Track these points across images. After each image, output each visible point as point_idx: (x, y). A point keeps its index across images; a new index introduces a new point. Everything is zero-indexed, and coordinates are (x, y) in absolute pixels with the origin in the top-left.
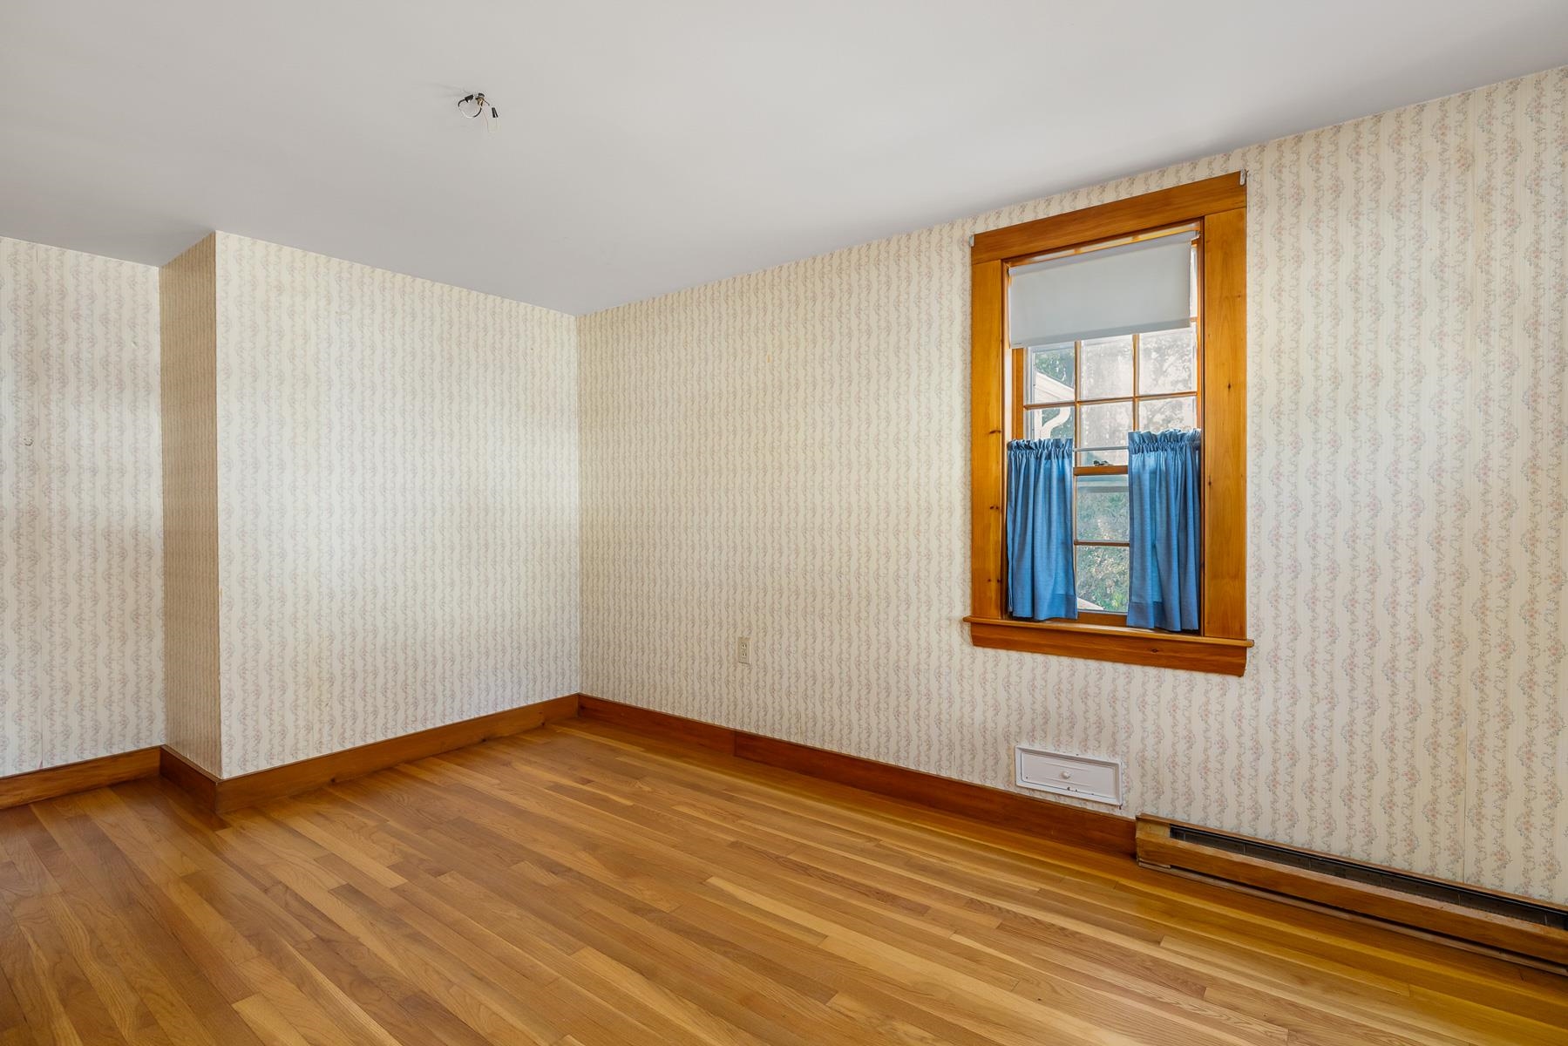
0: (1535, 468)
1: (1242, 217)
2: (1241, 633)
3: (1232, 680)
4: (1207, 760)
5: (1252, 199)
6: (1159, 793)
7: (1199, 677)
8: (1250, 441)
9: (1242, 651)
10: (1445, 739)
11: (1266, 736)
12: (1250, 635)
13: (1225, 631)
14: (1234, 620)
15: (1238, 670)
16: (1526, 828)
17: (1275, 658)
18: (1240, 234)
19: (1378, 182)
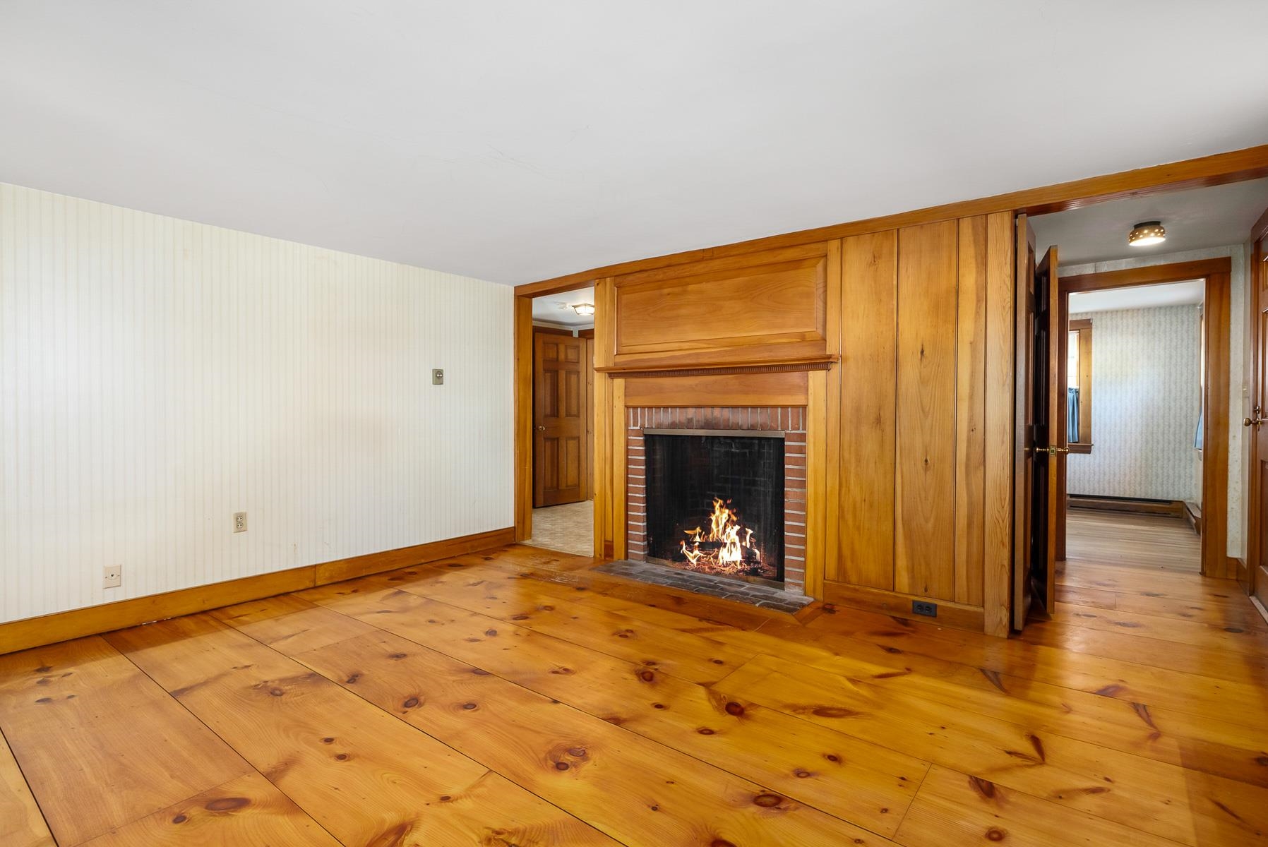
0: (1164, 399)
1: (1091, 331)
2: (1090, 443)
3: (1087, 455)
4: (1090, 478)
5: (1094, 327)
6: (1075, 489)
7: (1077, 455)
8: (1093, 391)
9: (1090, 447)
10: (1144, 466)
11: (1097, 469)
12: (1092, 443)
13: (1086, 442)
14: (1088, 438)
15: (1089, 452)
16: (1162, 484)
17: (1099, 449)
18: (1090, 335)
19: (1128, 327)
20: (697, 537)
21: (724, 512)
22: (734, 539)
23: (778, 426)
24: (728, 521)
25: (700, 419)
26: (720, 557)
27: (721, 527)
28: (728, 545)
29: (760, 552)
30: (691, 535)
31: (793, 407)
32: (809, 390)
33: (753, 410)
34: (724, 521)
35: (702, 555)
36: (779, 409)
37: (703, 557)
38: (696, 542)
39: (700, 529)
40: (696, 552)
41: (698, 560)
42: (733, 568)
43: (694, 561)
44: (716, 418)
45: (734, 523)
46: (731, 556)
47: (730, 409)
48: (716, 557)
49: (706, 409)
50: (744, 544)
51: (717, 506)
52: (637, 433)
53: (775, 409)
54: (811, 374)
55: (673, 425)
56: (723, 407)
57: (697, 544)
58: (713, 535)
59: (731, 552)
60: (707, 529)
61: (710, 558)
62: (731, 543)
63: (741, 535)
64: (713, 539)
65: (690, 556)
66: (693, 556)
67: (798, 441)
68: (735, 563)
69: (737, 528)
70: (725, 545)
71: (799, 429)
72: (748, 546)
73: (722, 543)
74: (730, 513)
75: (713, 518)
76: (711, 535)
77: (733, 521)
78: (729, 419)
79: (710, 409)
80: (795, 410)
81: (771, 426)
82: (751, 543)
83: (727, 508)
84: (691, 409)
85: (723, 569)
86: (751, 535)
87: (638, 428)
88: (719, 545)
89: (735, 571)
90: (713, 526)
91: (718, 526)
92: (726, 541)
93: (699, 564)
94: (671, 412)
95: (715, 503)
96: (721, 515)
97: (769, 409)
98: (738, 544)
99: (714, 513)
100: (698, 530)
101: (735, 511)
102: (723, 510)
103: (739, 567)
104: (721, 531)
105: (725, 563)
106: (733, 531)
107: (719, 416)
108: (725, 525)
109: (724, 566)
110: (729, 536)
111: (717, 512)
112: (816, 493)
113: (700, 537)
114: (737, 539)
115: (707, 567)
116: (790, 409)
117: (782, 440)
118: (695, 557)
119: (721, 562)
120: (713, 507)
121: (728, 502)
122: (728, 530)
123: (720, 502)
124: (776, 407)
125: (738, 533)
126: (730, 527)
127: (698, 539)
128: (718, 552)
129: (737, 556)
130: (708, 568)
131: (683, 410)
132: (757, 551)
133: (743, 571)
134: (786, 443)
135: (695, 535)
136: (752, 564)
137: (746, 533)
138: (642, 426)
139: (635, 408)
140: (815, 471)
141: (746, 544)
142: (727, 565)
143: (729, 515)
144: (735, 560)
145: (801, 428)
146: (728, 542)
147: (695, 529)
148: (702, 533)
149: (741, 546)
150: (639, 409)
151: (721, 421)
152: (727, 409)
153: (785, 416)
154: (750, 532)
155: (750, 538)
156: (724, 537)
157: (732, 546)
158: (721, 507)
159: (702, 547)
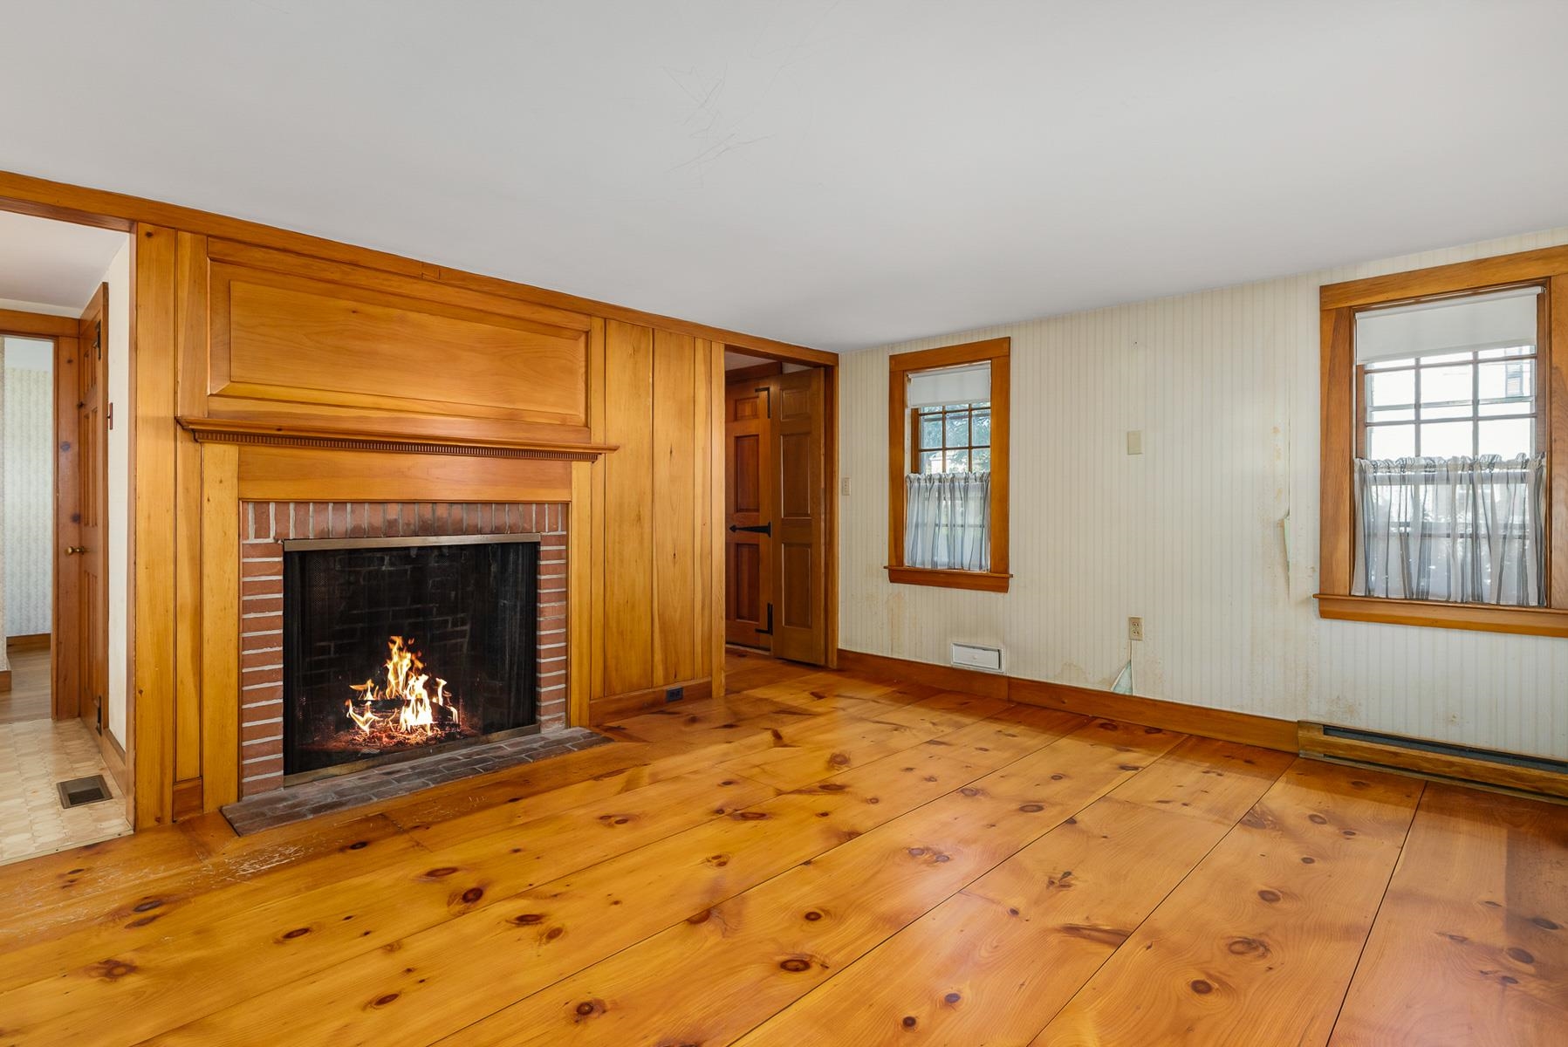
20: (369, 694)
21: (406, 657)
22: (420, 694)
23: (532, 528)
24: (411, 669)
25: (412, 521)
26: (402, 720)
27: (402, 678)
28: (413, 703)
29: (458, 711)
30: (360, 692)
31: (550, 503)
32: (573, 483)
33: (500, 507)
34: (405, 669)
35: (377, 718)
36: (534, 507)
37: (378, 722)
38: (367, 701)
39: (373, 682)
40: (368, 715)
41: (371, 726)
42: (421, 734)
43: (366, 728)
44: (439, 519)
45: (419, 672)
46: (418, 718)
47: (464, 505)
48: (397, 721)
49: (422, 505)
50: (434, 700)
51: (395, 649)
52: (267, 551)
53: (528, 506)
54: (575, 464)
55: (356, 532)
56: (452, 503)
57: (369, 703)
58: (391, 691)
59: (418, 712)
60: (382, 683)
61: (388, 723)
62: (417, 700)
63: (430, 687)
64: (390, 696)
65: (360, 721)
66: (365, 721)
67: (557, 545)
68: (423, 727)
69: (424, 678)
70: (408, 703)
71: (557, 530)
72: (441, 703)
73: (403, 701)
74: (414, 658)
75: (390, 666)
76: (388, 691)
77: (418, 669)
78: (462, 520)
79: (431, 505)
80: (553, 507)
81: (523, 528)
82: (444, 698)
83: (409, 650)
84: (394, 505)
85: (407, 737)
86: (444, 687)
87: (271, 540)
88: (400, 702)
89: (424, 738)
90: (391, 677)
91: (397, 676)
92: (409, 698)
93: (374, 732)
94: (352, 511)
95: (391, 645)
96: (400, 662)
97: (520, 506)
98: (427, 701)
99: (391, 659)
100: (369, 684)
101: (420, 654)
102: (403, 654)
103: (430, 734)
104: (401, 684)
105: (409, 729)
106: (418, 684)
107: (445, 516)
108: (407, 675)
109: (408, 733)
110: (412, 690)
111: (396, 658)
112: (580, 602)
113: (373, 695)
114: (424, 694)
115: (384, 735)
116: (546, 506)
117: (537, 544)
118: (366, 722)
119: (404, 727)
120: (390, 651)
121: (409, 642)
122: (411, 682)
123: (399, 640)
124: (530, 503)
125: (426, 686)
126: (414, 678)
127: (369, 696)
128: (399, 713)
129: (426, 717)
130: (386, 736)
131: (380, 507)
132: (453, 709)
133: (435, 738)
134: (543, 548)
135: (366, 691)
136: (447, 728)
137: (437, 684)
138: (282, 538)
139: (261, 504)
140: (580, 578)
141: (438, 700)
142: (412, 731)
143: (412, 662)
144: (423, 723)
145: (560, 529)
146: (413, 699)
147: (364, 682)
148: (375, 687)
149: (432, 704)
150: (272, 507)
151: (449, 521)
152: (459, 506)
153: (540, 514)
154: (443, 683)
155: (443, 692)
156: (407, 692)
157: (419, 704)
158: (400, 649)
159: (378, 707)
